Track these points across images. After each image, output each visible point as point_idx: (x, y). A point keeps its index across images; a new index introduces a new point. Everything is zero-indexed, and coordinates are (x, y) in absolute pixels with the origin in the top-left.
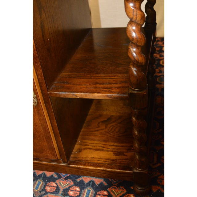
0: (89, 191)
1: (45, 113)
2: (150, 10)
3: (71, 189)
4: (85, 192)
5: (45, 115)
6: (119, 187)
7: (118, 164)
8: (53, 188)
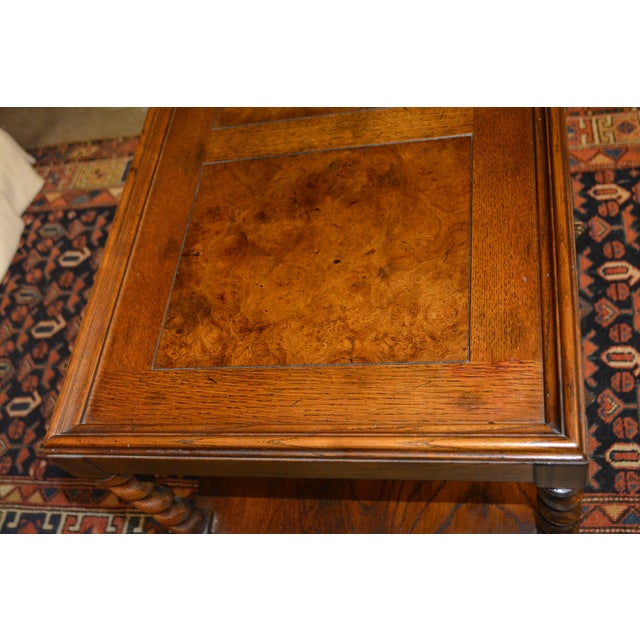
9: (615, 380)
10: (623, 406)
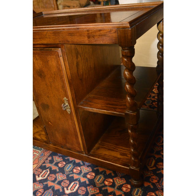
0: (101, 177)
1: (75, 119)
2: (161, 57)
3: (89, 173)
4: (98, 177)
5: (75, 120)
6: (122, 178)
7: (121, 161)
8: (78, 170)
9: (68, 182)
10: (58, 180)
